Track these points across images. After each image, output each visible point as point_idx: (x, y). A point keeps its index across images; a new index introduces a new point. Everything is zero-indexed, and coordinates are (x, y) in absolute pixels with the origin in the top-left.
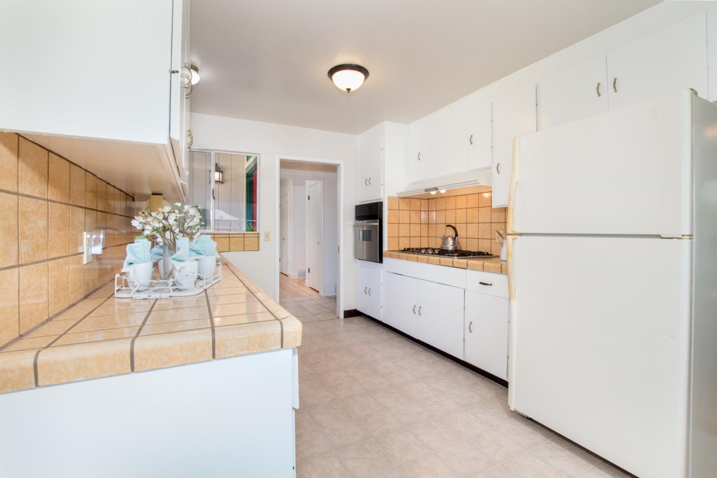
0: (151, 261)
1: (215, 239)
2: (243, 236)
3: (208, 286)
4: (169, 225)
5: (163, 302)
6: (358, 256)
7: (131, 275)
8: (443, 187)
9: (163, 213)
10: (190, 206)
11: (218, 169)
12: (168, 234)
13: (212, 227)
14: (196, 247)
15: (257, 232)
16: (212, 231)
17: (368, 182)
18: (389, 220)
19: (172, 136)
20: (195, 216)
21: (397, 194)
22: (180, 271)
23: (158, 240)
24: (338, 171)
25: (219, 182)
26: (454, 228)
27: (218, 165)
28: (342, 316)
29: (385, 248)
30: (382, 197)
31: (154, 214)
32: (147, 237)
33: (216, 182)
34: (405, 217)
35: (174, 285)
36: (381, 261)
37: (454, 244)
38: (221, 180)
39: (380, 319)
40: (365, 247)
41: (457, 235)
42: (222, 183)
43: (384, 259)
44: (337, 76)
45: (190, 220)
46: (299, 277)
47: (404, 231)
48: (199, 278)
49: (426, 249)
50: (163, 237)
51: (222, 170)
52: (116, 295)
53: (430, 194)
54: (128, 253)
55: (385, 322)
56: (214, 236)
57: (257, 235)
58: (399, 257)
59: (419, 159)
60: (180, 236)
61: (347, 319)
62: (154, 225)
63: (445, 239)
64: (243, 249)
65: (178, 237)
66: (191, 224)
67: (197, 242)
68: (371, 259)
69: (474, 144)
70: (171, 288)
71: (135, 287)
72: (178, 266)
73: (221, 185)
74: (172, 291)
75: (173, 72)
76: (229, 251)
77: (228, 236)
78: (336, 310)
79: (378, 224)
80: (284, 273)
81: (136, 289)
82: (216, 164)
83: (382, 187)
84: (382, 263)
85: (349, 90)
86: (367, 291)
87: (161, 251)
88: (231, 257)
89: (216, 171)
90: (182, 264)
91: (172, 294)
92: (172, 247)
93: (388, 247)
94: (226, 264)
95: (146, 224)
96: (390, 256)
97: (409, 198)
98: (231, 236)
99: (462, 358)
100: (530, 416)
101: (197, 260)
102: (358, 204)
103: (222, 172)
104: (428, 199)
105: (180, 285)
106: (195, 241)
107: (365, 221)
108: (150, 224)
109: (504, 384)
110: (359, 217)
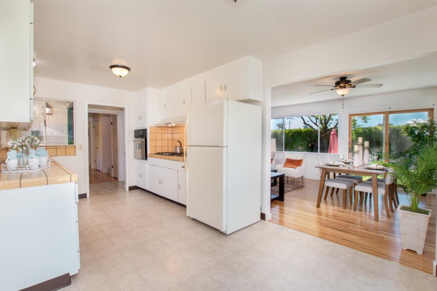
0: (17, 159)
1: (47, 149)
2: (65, 147)
3: (45, 168)
4: (25, 144)
5: (24, 174)
6: (136, 157)
7: (10, 164)
8: (173, 123)
9: (22, 139)
10: (34, 136)
11: (48, 106)
12: (24, 148)
13: (44, 142)
14: (38, 153)
15: (74, 145)
16: (44, 144)
17: (140, 118)
18: (150, 138)
19: (31, 119)
20: (37, 140)
21: (155, 125)
22: (31, 162)
23: (19, 150)
24: (125, 111)
25: (49, 114)
26: (180, 142)
27: (48, 104)
28: (127, 189)
29: (148, 152)
30: (146, 127)
31: (18, 140)
32: (15, 149)
33: (47, 114)
34: (159, 137)
35: (29, 167)
36: (146, 158)
37: (180, 150)
38: (50, 113)
39: (147, 189)
40: (140, 152)
41: (181, 146)
42: (51, 114)
43: (148, 158)
44: (114, 70)
45: (34, 142)
46: (107, 171)
47: (159, 144)
48: (39, 166)
49: (166, 153)
50: (23, 149)
51: (51, 107)
52: (2, 172)
53: (168, 126)
54: (8, 156)
55: (149, 190)
56: (47, 147)
57: (74, 147)
58: (154, 157)
59: (165, 108)
60: (30, 149)
61: (130, 191)
62: (18, 144)
63: (176, 147)
64: (65, 154)
65: (29, 149)
66: (35, 143)
67: (38, 151)
68: (142, 159)
69: (185, 103)
70: (28, 169)
71: (11, 169)
72: (31, 160)
73: (50, 115)
74: (28, 170)
75: (31, 99)
76: (56, 156)
77: (55, 147)
78: (124, 187)
79: (144, 140)
80: (98, 169)
81: (11, 170)
82: (47, 103)
83: (146, 121)
84: (147, 160)
85: (120, 76)
86: (141, 175)
87: (21, 155)
88: (58, 159)
89: (47, 107)
90: (32, 159)
91: (28, 171)
92: (27, 153)
93: (150, 152)
94: (53, 162)
95: (14, 144)
96: (150, 157)
97: (162, 127)
98: (57, 147)
99: (177, 201)
100: (194, 218)
101: (38, 158)
102: (136, 129)
103: (51, 108)
104: (172, 128)
105: (32, 167)
106: (37, 150)
107: (140, 139)
108: (16, 144)
109: (185, 206)
110: (136, 136)
